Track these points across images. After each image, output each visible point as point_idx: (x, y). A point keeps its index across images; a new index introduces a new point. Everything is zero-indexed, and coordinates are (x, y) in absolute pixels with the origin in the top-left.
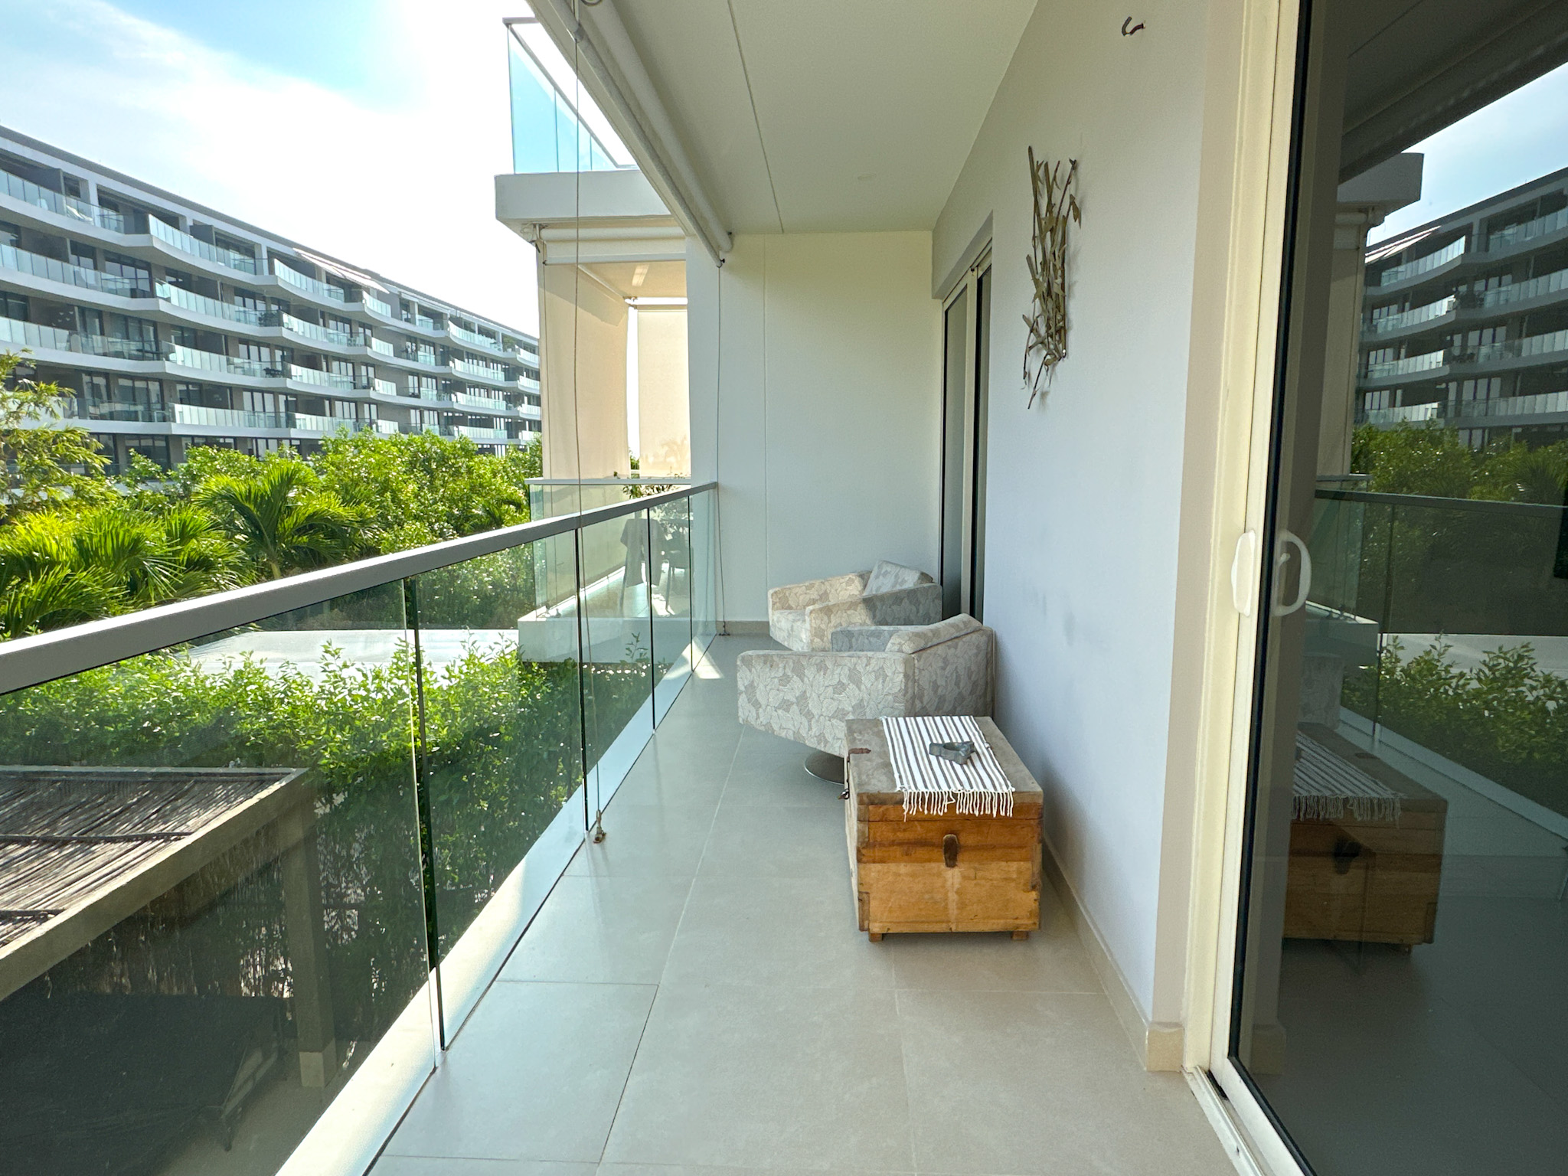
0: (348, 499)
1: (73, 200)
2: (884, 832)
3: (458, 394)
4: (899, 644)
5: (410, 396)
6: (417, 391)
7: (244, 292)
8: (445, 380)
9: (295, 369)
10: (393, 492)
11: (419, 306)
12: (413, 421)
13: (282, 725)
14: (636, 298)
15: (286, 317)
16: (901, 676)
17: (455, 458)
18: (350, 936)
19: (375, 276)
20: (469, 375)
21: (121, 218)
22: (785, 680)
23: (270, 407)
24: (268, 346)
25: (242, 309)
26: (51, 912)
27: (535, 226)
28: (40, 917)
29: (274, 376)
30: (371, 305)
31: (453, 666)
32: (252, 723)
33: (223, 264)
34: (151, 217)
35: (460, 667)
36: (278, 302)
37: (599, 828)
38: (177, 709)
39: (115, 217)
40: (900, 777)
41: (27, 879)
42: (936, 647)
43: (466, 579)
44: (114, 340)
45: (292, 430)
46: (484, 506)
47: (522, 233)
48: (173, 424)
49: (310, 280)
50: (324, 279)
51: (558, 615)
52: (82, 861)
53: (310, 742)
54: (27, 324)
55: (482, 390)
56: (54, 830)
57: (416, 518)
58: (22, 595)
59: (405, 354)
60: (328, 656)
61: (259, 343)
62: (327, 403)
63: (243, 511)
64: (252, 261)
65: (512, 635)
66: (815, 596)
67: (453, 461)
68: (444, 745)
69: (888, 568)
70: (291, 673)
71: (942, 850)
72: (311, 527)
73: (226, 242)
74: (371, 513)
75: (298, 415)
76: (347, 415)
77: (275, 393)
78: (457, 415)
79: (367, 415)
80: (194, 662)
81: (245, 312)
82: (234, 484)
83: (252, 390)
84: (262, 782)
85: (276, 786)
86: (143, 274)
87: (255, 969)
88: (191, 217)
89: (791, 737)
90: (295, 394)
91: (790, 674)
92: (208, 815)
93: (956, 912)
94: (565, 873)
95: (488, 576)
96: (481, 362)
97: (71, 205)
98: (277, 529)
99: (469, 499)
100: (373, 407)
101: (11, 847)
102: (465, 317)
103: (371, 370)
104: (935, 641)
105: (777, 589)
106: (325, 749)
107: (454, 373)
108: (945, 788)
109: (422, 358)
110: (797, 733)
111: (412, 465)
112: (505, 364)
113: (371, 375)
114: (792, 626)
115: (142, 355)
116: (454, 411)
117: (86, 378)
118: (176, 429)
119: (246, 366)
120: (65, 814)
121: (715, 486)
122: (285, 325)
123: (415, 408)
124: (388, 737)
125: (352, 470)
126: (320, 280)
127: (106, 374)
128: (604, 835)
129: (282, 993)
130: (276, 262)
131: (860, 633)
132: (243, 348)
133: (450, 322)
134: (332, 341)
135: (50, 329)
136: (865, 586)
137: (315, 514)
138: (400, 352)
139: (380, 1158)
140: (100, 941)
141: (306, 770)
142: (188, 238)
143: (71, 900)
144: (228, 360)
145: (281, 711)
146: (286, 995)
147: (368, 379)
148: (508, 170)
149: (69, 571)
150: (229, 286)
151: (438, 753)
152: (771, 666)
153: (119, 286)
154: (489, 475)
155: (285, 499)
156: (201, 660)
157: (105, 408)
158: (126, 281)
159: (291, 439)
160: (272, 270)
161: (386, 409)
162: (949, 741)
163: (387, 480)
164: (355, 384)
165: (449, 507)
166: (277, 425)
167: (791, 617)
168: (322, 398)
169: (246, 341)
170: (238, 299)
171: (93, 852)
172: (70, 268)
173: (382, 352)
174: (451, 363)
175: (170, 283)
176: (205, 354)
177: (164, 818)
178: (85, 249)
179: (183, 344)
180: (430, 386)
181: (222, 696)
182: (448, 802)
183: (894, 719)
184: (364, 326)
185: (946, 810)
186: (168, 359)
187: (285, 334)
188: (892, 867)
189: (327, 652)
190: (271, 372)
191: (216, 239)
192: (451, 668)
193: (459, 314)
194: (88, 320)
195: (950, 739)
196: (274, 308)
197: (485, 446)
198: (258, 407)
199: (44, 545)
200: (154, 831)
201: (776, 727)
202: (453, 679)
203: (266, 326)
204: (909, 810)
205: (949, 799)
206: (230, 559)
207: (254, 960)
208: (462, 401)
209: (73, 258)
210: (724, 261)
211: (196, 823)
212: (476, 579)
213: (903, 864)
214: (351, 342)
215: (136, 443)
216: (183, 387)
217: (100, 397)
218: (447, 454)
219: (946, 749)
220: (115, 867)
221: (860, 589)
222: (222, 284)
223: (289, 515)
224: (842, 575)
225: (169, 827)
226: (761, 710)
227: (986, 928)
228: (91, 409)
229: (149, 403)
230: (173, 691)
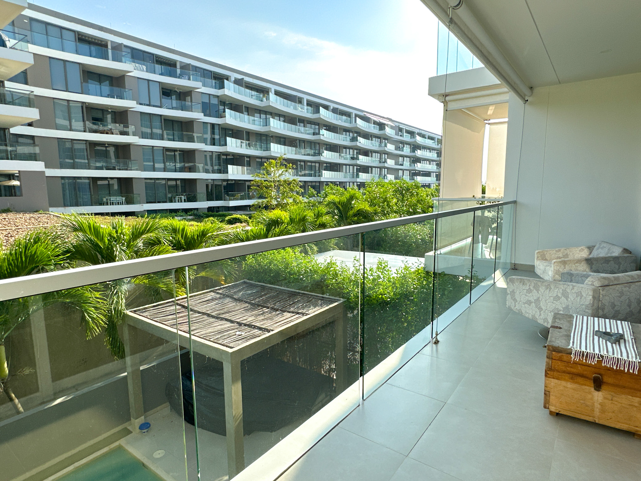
0: (372, 204)
1: (300, 105)
2: (560, 366)
3: (418, 163)
4: (592, 281)
5: (400, 165)
6: (402, 163)
7: (346, 130)
8: (413, 158)
9: (361, 157)
10: (388, 202)
11: (406, 130)
12: (400, 175)
13: (339, 283)
14: (489, 120)
15: (359, 138)
16: (591, 297)
17: (412, 189)
18: (356, 363)
19: (390, 120)
20: (423, 156)
21: (312, 109)
22: (529, 291)
23: (351, 171)
24: (352, 149)
25: (345, 136)
26: (271, 330)
27: (443, 96)
28: (269, 331)
29: (353, 159)
30: (389, 131)
31: (399, 269)
32: (331, 281)
33: (340, 121)
34: (321, 108)
35: (401, 270)
36: (357, 132)
37: (437, 338)
38: (310, 273)
39: (311, 109)
40: (573, 342)
41: (267, 319)
42: (615, 286)
43: (411, 237)
44: (307, 150)
45: (358, 179)
46: (421, 208)
47: (438, 99)
48: (322, 177)
49: (368, 124)
50: (373, 123)
51: (441, 254)
52: (280, 317)
53: (347, 290)
54: (285, 146)
55: (427, 162)
56: (275, 306)
57: (395, 212)
58: (274, 232)
59: (399, 149)
60: (355, 261)
61: (349, 148)
62: (370, 169)
63: (338, 208)
64: (349, 119)
65: (422, 260)
66: (561, 255)
67: (411, 190)
68: (392, 299)
69: (605, 245)
70: (344, 265)
71: (592, 381)
72: (359, 214)
73: (342, 113)
74: (379, 210)
75: (360, 174)
76: (376, 173)
77: (353, 165)
78: (417, 172)
79: (383, 173)
80: (316, 258)
81: (346, 137)
82: (336, 199)
83: (346, 165)
84: (332, 301)
85: (336, 304)
86: (317, 127)
87: (326, 366)
88: (332, 106)
89: (530, 317)
90: (360, 166)
91: (532, 289)
92: (315, 309)
93: (598, 414)
94: (420, 352)
95: (420, 236)
96: (428, 150)
97: (299, 106)
98: (347, 215)
99: (416, 205)
100: (386, 170)
101: (265, 309)
102: (423, 132)
103: (386, 155)
104: (616, 282)
105: (540, 251)
106: (352, 294)
107: (417, 155)
108: (597, 351)
109: (405, 150)
110: (533, 316)
111: (396, 191)
112: (437, 151)
113: (386, 157)
114: (545, 268)
115: (314, 155)
116: (415, 170)
117: (299, 163)
118: (322, 179)
119: (345, 156)
120: (278, 301)
121: (515, 202)
122: (358, 141)
123: (401, 169)
124: (373, 293)
125: (374, 194)
126: (371, 123)
127: (304, 161)
128: (438, 342)
129: (333, 376)
130: (357, 118)
131: (578, 275)
132: (344, 150)
133: (417, 135)
134: (373, 145)
135: (291, 147)
136: (590, 253)
137: (360, 210)
138: (397, 148)
139: (337, 427)
140: (283, 342)
141: (346, 300)
142: (331, 113)
143: (276, 328)
144: (339, 155)
145: (340, 278)
146: (335, 377)
147: (385, 159)
148: (435, 75)
149: (286, 225)
150: (342, 129)
151: (390, 301)
152: (523, 284)
153: (310, 132)
154: (425, 196)
155: (351, 204)
156: (318, 258)
157: (303, 173)
158: (312, 130)
159: (357, 182)
160: (355, 122)
161: (391, 170)
162: (609, 331)
163: (386, 198)
164: (380, 161)
165: (409, 209)
166: (353, 177)
167: (545, 264)
168: (368, 167)
169: (346, 147)
170: (344, 133)
171: (283, 315)
172: (297, 127)
173: (391, 149)
174: (416, 151)
175: (325, 129)
176: (333, 153)
177: (303, 308)
178: (302, 121)
179: (327, 150)
180: (407, 161)
181: (323, 271)
182: (392, 320)
183: (581, 316)
184: (385, 139)
185: (596, 363)
186: (322, 156)
187: (358, 144)
188: (563, 383)
189: (355, 260)
190: (353, 158)
191: (339, 113)
192: (398, 270)
193: (421, 131)
194: (301, 144)
195: (611, 330)
196: (355, 135)
197: (427, 184)
198: (348, 171)
199: (281, 217)
200: (300, 311)
201: (523, 312)
202: (398, 274)
203: (352, 142)
204: (575, 358)
205: (598, 358)
206: (331, 224)
207: (326, 362)
208: (419, 166)
209: (298, 124)
210: (527, 100)
211: (311, 311)
212: (415, 237)
213: (569, 383)
214: (380, 146)
215: (310, 184)
216: (325, 165)
217: (302, 169)
218: (409, 187)
219: (606, 335)
220: (289, 320)
221: (587, 254)
222: (340, 128)
223: (351, 210)
224: (577, 246)
225: (304, 311)
226: (517, 303)
227: (617, 427)
228: (300, 173)
229: (315, 170)
230: (309, 267)
